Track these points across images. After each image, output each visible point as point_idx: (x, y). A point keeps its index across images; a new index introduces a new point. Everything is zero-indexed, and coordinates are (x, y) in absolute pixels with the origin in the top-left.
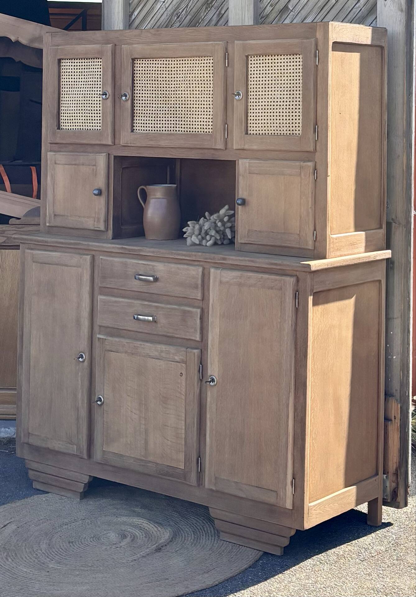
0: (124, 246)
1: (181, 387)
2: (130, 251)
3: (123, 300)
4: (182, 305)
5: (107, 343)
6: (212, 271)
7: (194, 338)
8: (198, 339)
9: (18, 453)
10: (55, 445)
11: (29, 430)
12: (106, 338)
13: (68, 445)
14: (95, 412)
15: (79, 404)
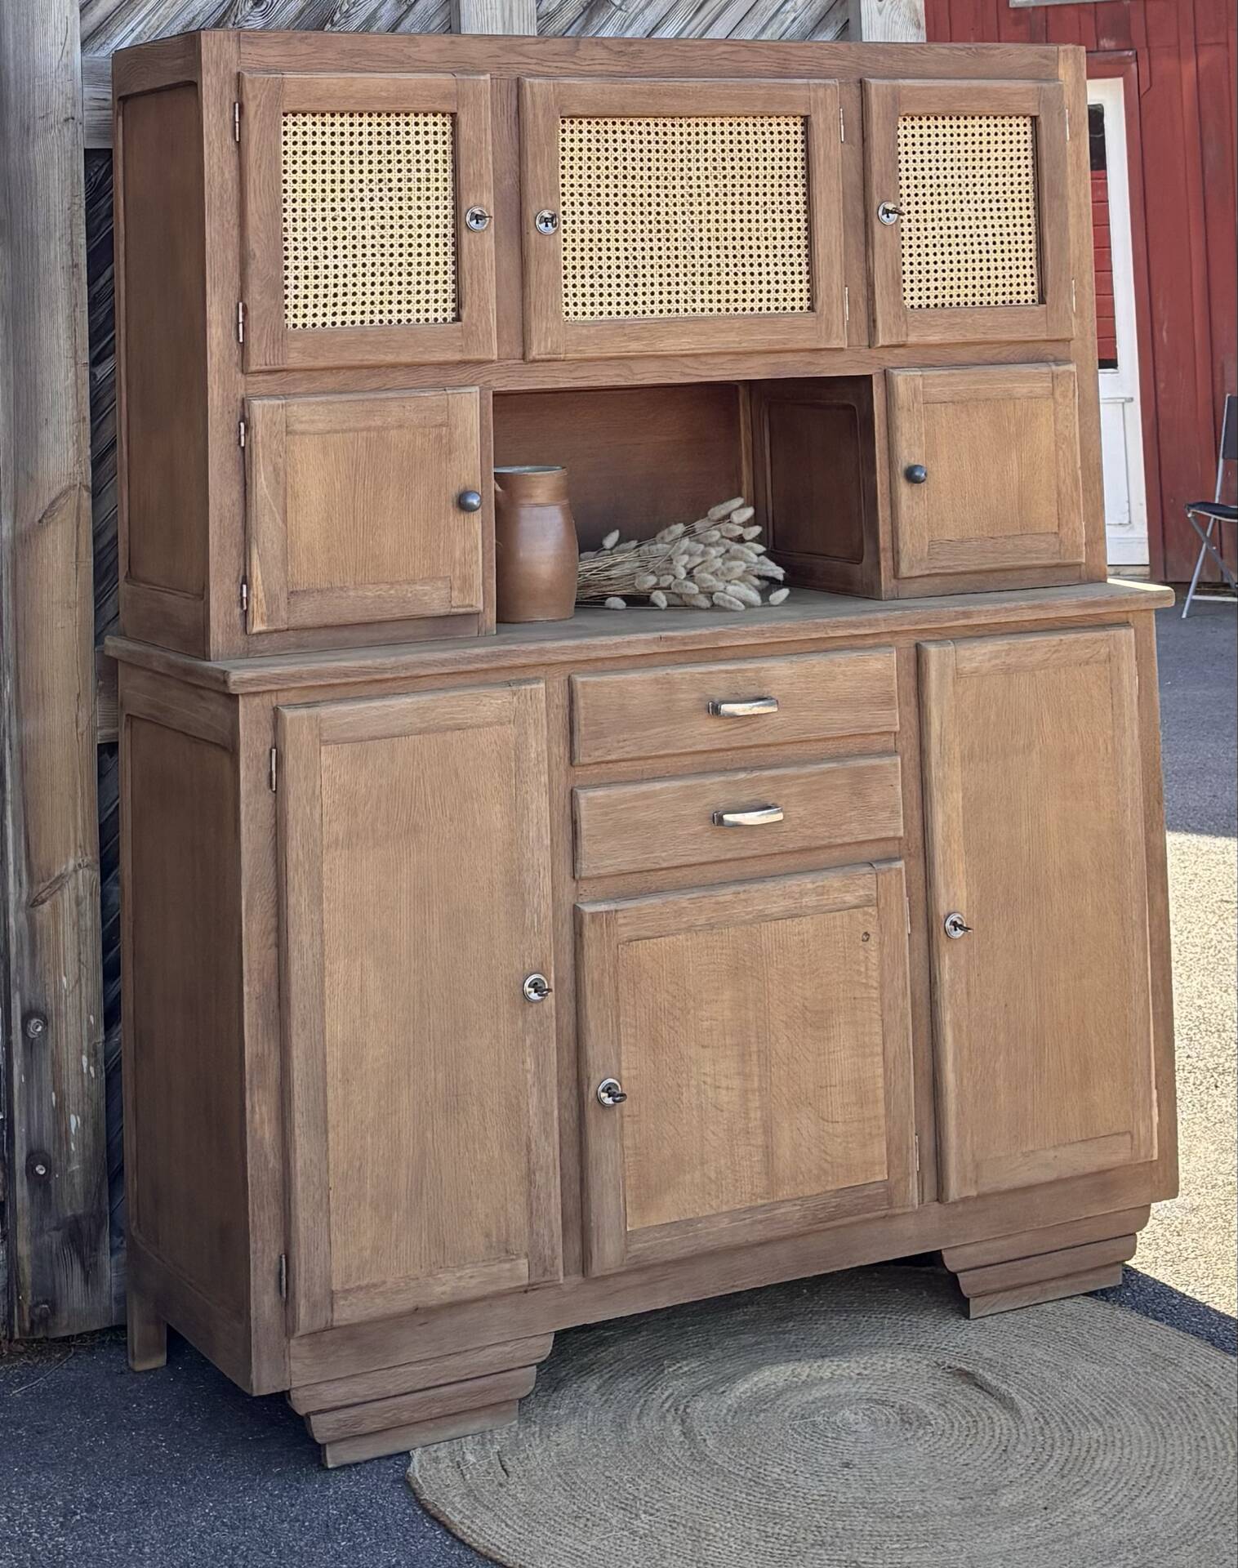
0: (664, 634)
1: (867, 969)
2: (685, 644)
3: (665, 785)
4: (850, 756)
5: (621, 921)
6: (933, 651)
7: (891, 834)
8: (901, 833)
9: (263, 1382)
10: (443, 1288)
11: (334, 1281)
12: (620, 906)
13: (493, 1269)
14: (591, 1132)
15: (530, 1128)
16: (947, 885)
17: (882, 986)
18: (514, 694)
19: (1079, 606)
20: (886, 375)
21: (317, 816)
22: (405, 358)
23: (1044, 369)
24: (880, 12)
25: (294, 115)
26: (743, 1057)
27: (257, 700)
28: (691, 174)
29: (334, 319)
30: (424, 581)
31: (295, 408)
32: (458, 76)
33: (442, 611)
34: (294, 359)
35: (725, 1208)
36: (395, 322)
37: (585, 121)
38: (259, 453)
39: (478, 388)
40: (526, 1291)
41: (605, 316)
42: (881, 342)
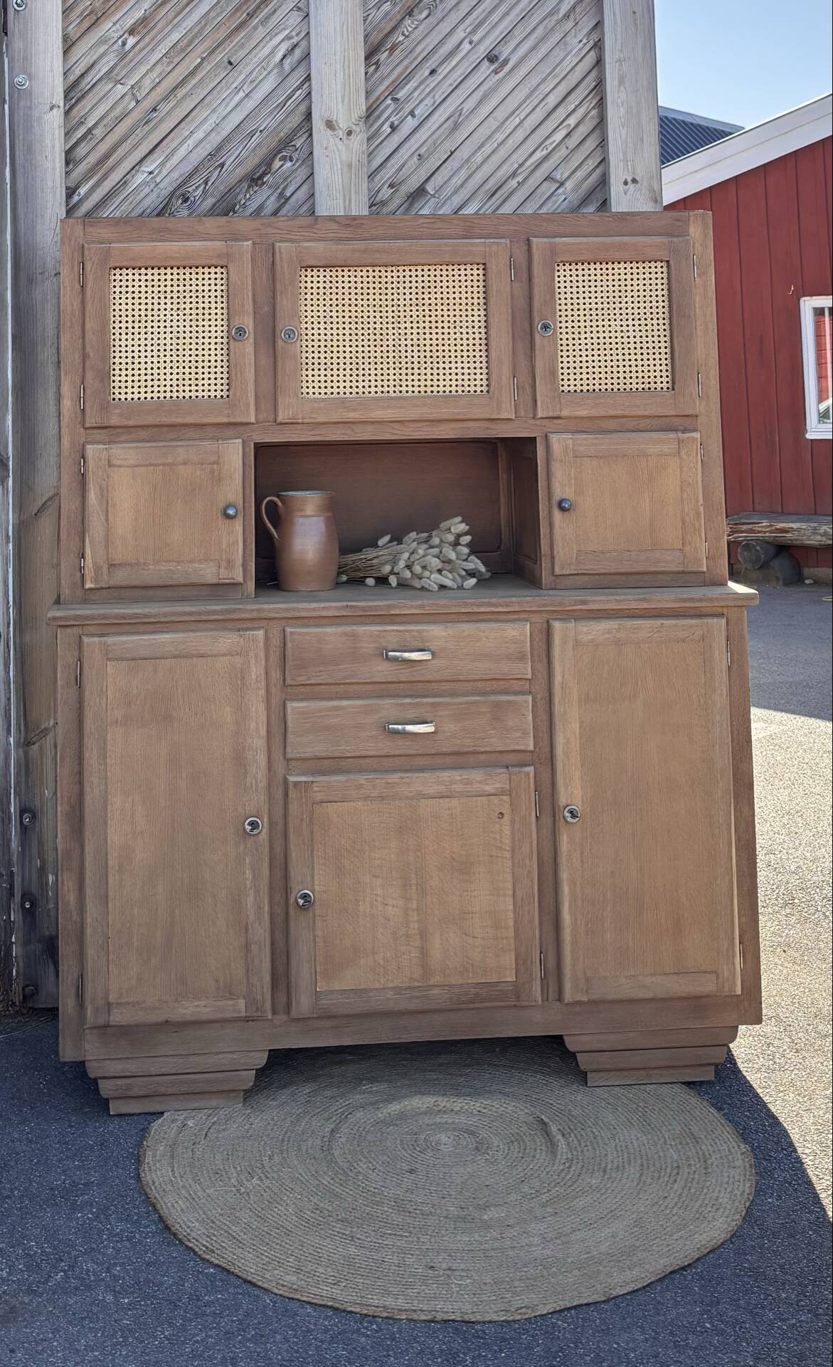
0: (350, 604)
1: (501, 838)
2: (366, 611)
3: (351, 702)
4: (494, 692)
5: (315, 789)
6: (557, 625)
7: (522, 748)
8: (531, 748)
9: (68, 1053)
10: (186, 1011)
11: (111, 997)
12: (316, 779)
13: (220, 1003)
14: (292, 924)
15: (248, 916)
16: (567, 786)
17: (513, 851)
18: (241, 636)
19: (679, 601)
20: (547, 437)
21: (104, 705)
22: (189, 420)
23: (672, 435)
25: (121, 269)
26: (405, 887)
27: (69, 630)
28: (399, 303)
29: (146, 395)
30: (200, 561)
31: (114, 451)
32: (229, 243)
33: (215, 581)
34: (114, 421)
35: (391, 985)
36: (187, 397)
37: (322, 270)
38: (90, 477)
39: (240, 441)
40: (248, 1021)
41: (335, 395)
42: (540, 415)
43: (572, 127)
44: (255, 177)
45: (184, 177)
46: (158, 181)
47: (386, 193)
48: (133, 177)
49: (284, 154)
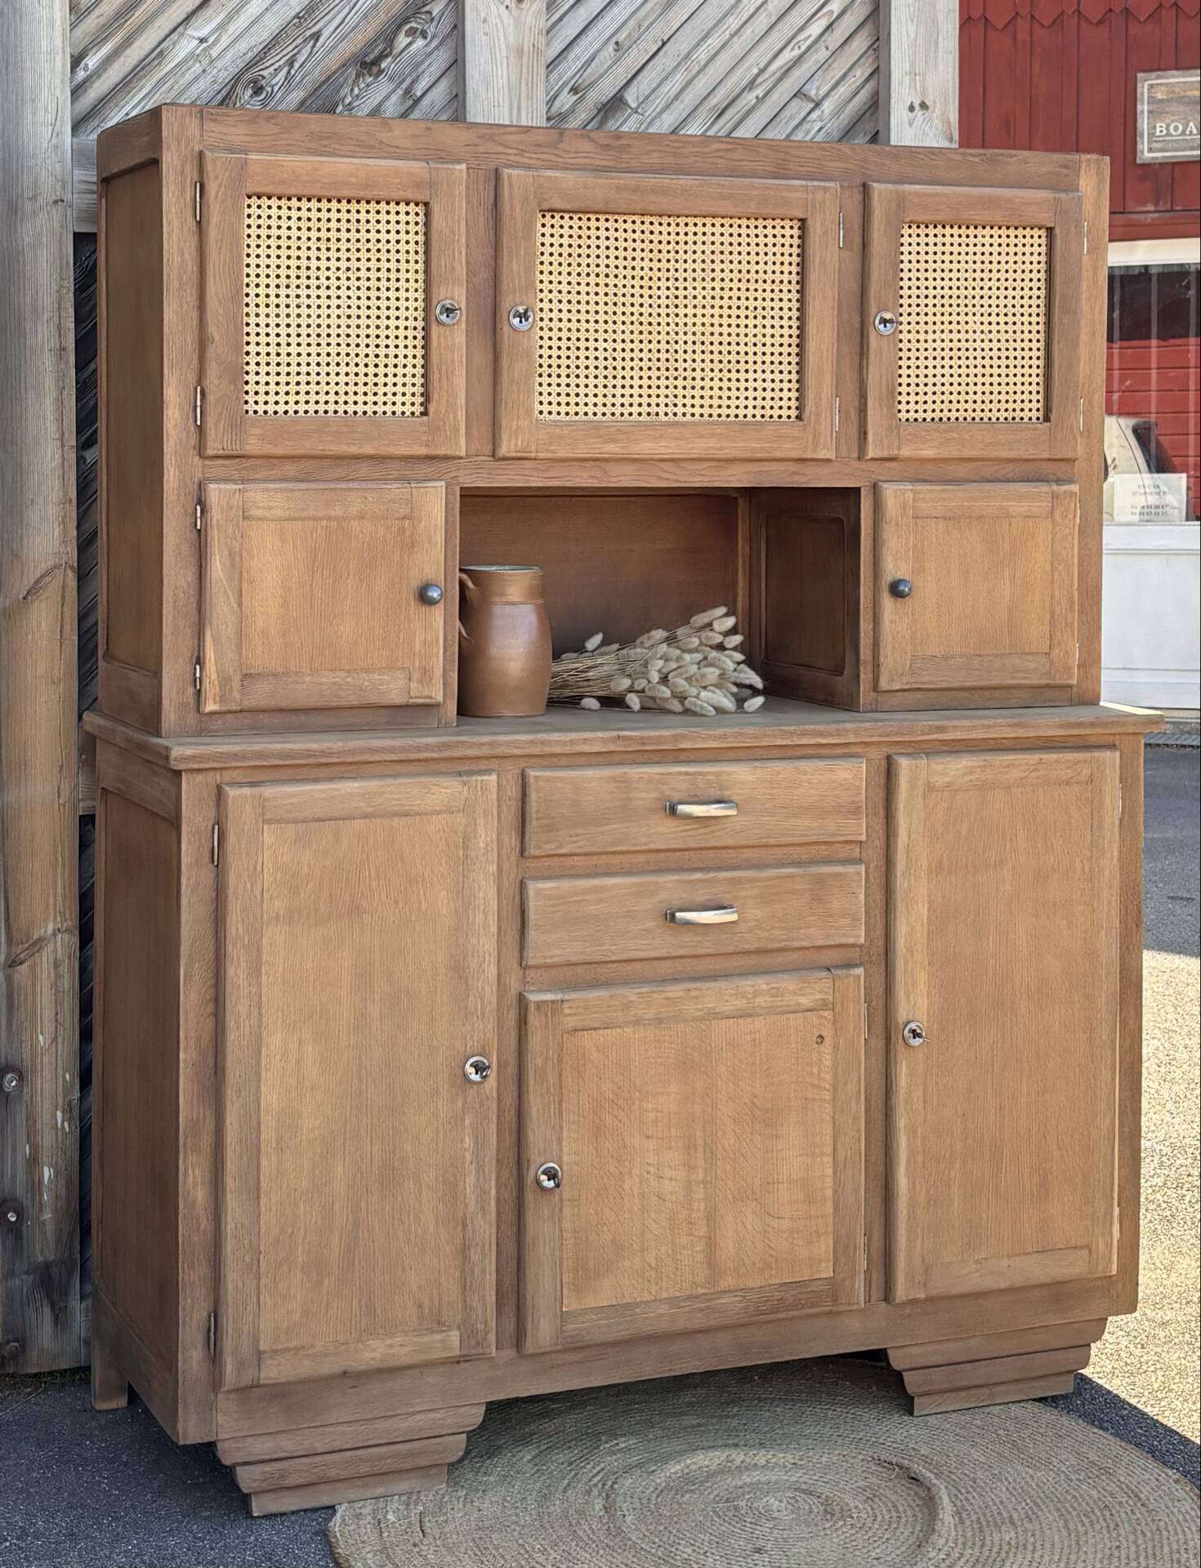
0: (622, 735)
1: (819, 1072)
2: (643, 744)
3: (617, 880)
4: (812, 862)
5: (567, 1011)
6: (904, 764)
7: (851, 941)
8: (862, 941)
9: (189, 1431)
10: (373, 1354)
11: (262, 1341)
12: (566, 998)
13: (425, 1339)
14: (530, 1214)
15: (466, 1205)
16: (908, 994)
17: (835, 1089)
18: (465, 784)
19: (1061, 727)
20: (875, 488)
21: (258, 893)
22: (368, 449)
23: (1044, 488)
24: (911, 125)
25: (259, 198)
26: (689, 1149)
27: (200, 777)
28: (677, 275)
29: (297, 407)
30: (382, 671)
31: (252, 493)
32: (433, 165)
33: (400, 701)
34: (253, 446)
35: (665, 1295)
36: (361, 412)
37: (567, 216)
38: (215, 537)
39: (443, 483)
40: (458, 1362)
41: (581, 417)
42: (871, 454)
43: (835, 15)
44: (368, 59)
45: (256, 51)
46: (214, 55)
47: (566, 100)
48: (174, 44)
49: (414, 25)
